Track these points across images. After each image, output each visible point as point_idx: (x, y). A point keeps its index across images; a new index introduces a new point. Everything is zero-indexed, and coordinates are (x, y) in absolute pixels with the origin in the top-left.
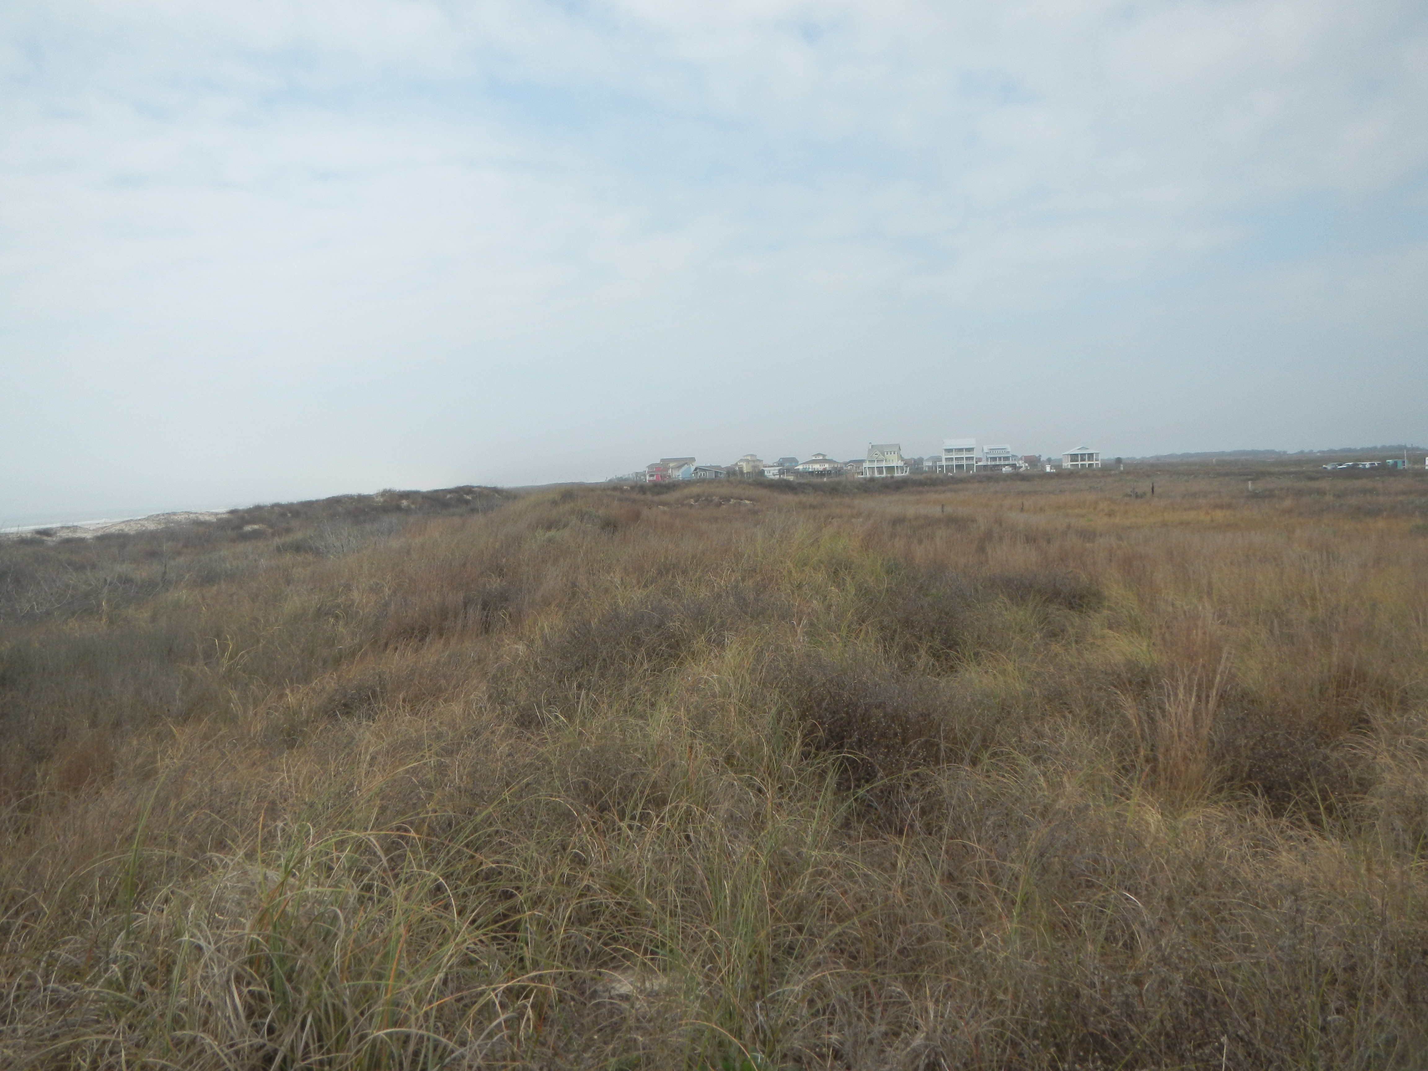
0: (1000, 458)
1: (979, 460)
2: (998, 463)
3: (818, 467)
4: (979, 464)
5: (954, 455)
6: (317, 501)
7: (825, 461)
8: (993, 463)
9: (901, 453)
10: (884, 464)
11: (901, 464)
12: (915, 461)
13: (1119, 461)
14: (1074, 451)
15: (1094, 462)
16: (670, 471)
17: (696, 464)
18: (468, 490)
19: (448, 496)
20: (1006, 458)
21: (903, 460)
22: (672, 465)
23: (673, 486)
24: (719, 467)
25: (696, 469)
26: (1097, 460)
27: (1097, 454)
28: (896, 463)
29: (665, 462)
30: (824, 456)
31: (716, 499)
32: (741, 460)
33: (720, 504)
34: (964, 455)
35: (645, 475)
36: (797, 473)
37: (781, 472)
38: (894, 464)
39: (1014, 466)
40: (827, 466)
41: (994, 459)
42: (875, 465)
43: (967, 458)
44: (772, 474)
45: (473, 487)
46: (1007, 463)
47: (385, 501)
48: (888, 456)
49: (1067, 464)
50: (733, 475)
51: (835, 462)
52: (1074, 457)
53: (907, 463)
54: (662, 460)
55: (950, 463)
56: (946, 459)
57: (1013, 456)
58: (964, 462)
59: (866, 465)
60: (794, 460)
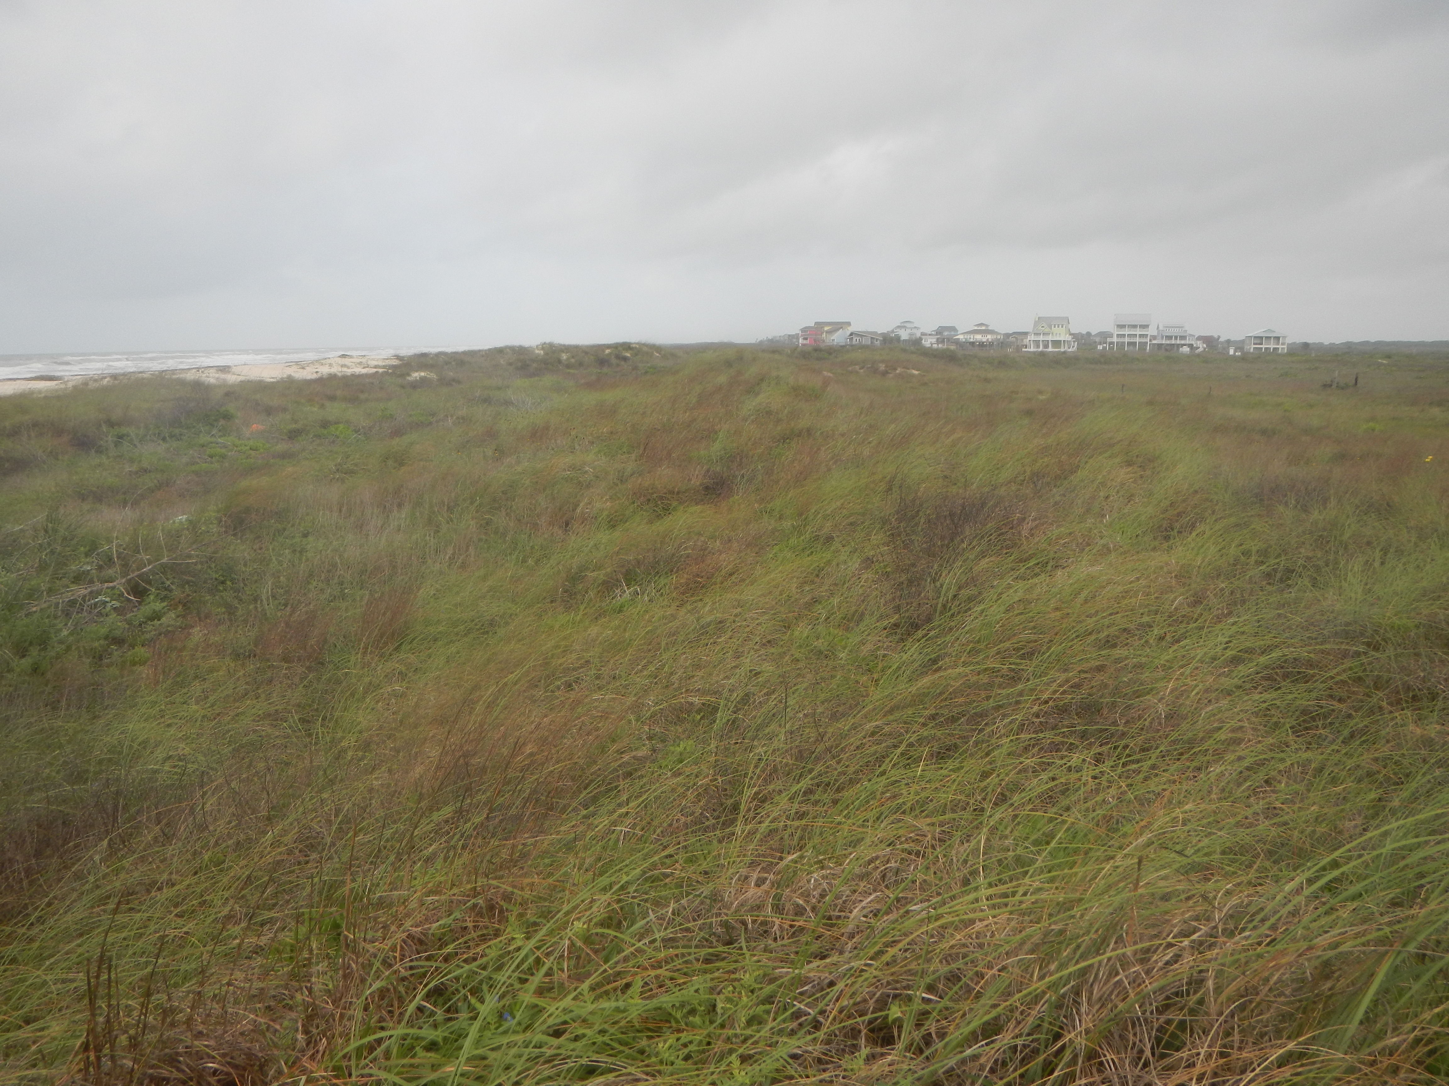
0: (1176, 338)
1: (1154, 337)
2: (1173, 342)
3: (979, 337)
4: (1154, 342)
5: (1127, 332)
6: (480, 351)
7: (987, 332)
8: (1168, 342)
9: (1070, 326)
10: (1050, 338)
11: (1069, 338)
12: (1082, 335)
13: (1306, 345)
14: (1258, 332)
15: (1280, 346)
16: (824, 335)
17: (851, 329)
18: (627, 346)
19: (607, 351)
20: (1183, 338)
21: (1071, 334)
22: (826, 329)
23: (832, 351)
24: (875, 333)
25: (851, 334)
26: (1283, 344)
27: (1284, 337)
28: (1064, 337)
29: (820, 325)
30: (987, 326)
31: (882, 367)
32: (898, 327)
33: (885, 374)
34: (1138, 332)
35: (798, 339)
36: (957, 342)
37: (938, 341)
38: (1062, 338)
39: (1191, 346)
40: (989, 337)
41: (1169, 338)
42: (1041, 338)
43: (1141, 336)
44: (928, 342)
45: (630, 343)
46: (1183, 342)
47: (546, 354)
48: (1055, 330)
49: (1251, 348)
50: (889, 341)
51: (997, 333)
52: (1259, 339)
53: (1076, 337)
54: (816, 323)
55: (1121, 340)
56: (1118, 335)
57: (1191, 335)
58: (1137, 340)
59: (1032, 338)
60: (953, 329)
